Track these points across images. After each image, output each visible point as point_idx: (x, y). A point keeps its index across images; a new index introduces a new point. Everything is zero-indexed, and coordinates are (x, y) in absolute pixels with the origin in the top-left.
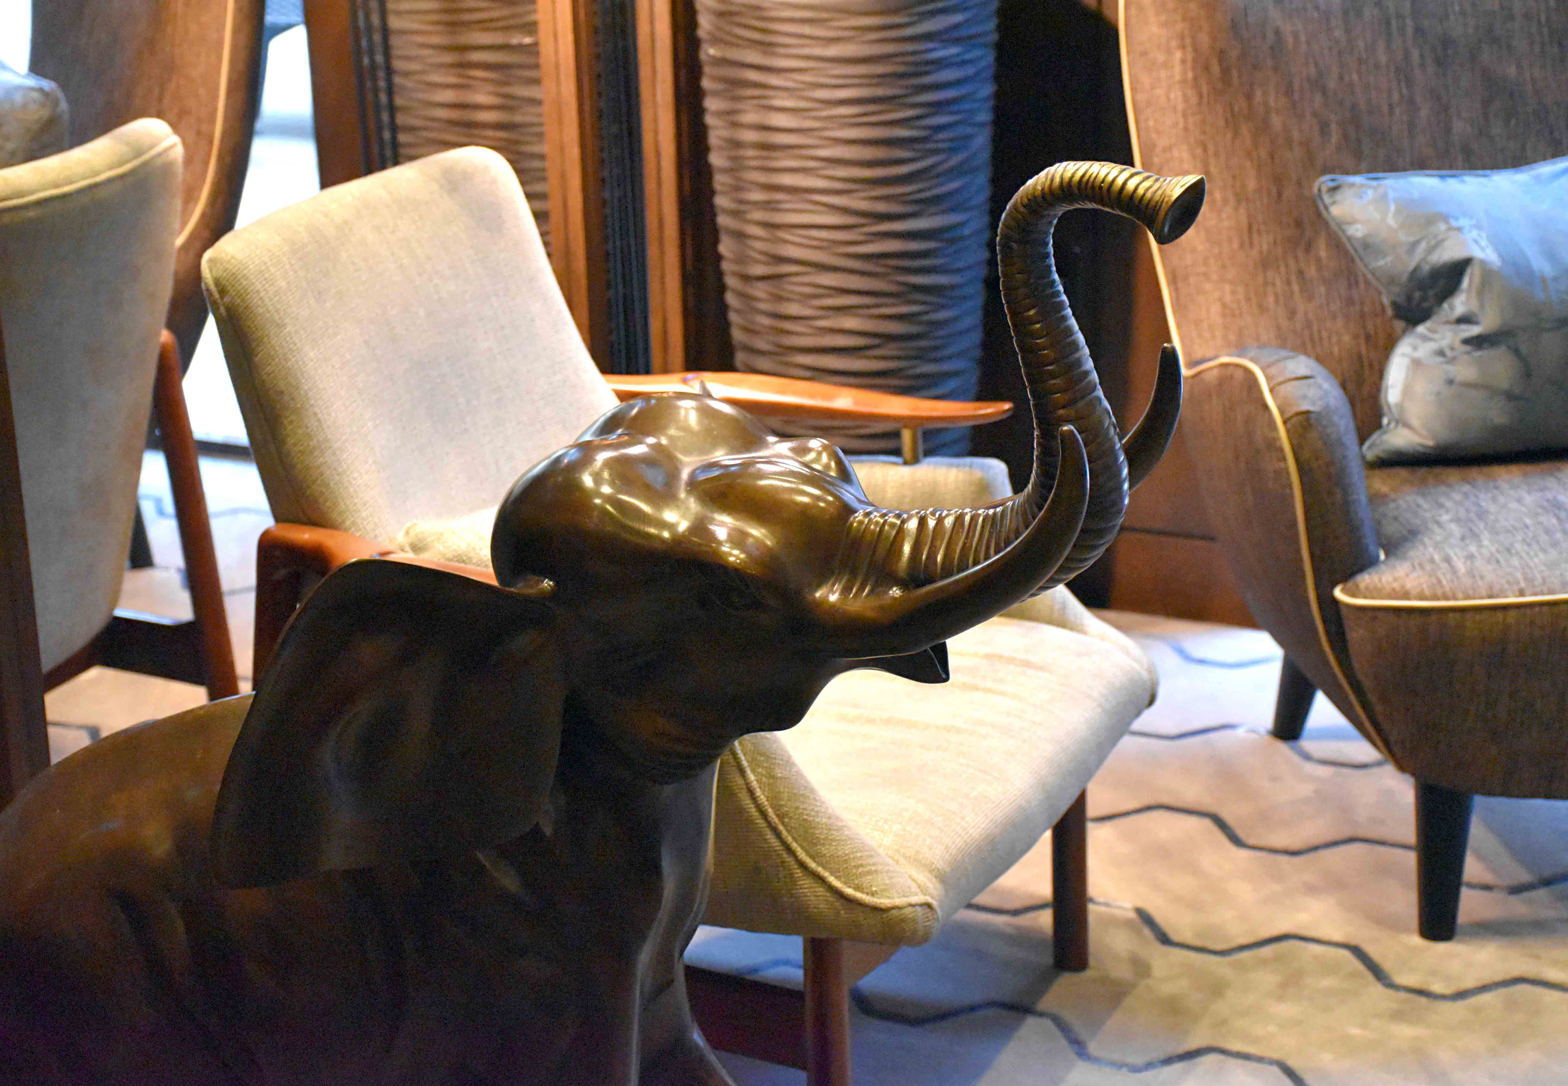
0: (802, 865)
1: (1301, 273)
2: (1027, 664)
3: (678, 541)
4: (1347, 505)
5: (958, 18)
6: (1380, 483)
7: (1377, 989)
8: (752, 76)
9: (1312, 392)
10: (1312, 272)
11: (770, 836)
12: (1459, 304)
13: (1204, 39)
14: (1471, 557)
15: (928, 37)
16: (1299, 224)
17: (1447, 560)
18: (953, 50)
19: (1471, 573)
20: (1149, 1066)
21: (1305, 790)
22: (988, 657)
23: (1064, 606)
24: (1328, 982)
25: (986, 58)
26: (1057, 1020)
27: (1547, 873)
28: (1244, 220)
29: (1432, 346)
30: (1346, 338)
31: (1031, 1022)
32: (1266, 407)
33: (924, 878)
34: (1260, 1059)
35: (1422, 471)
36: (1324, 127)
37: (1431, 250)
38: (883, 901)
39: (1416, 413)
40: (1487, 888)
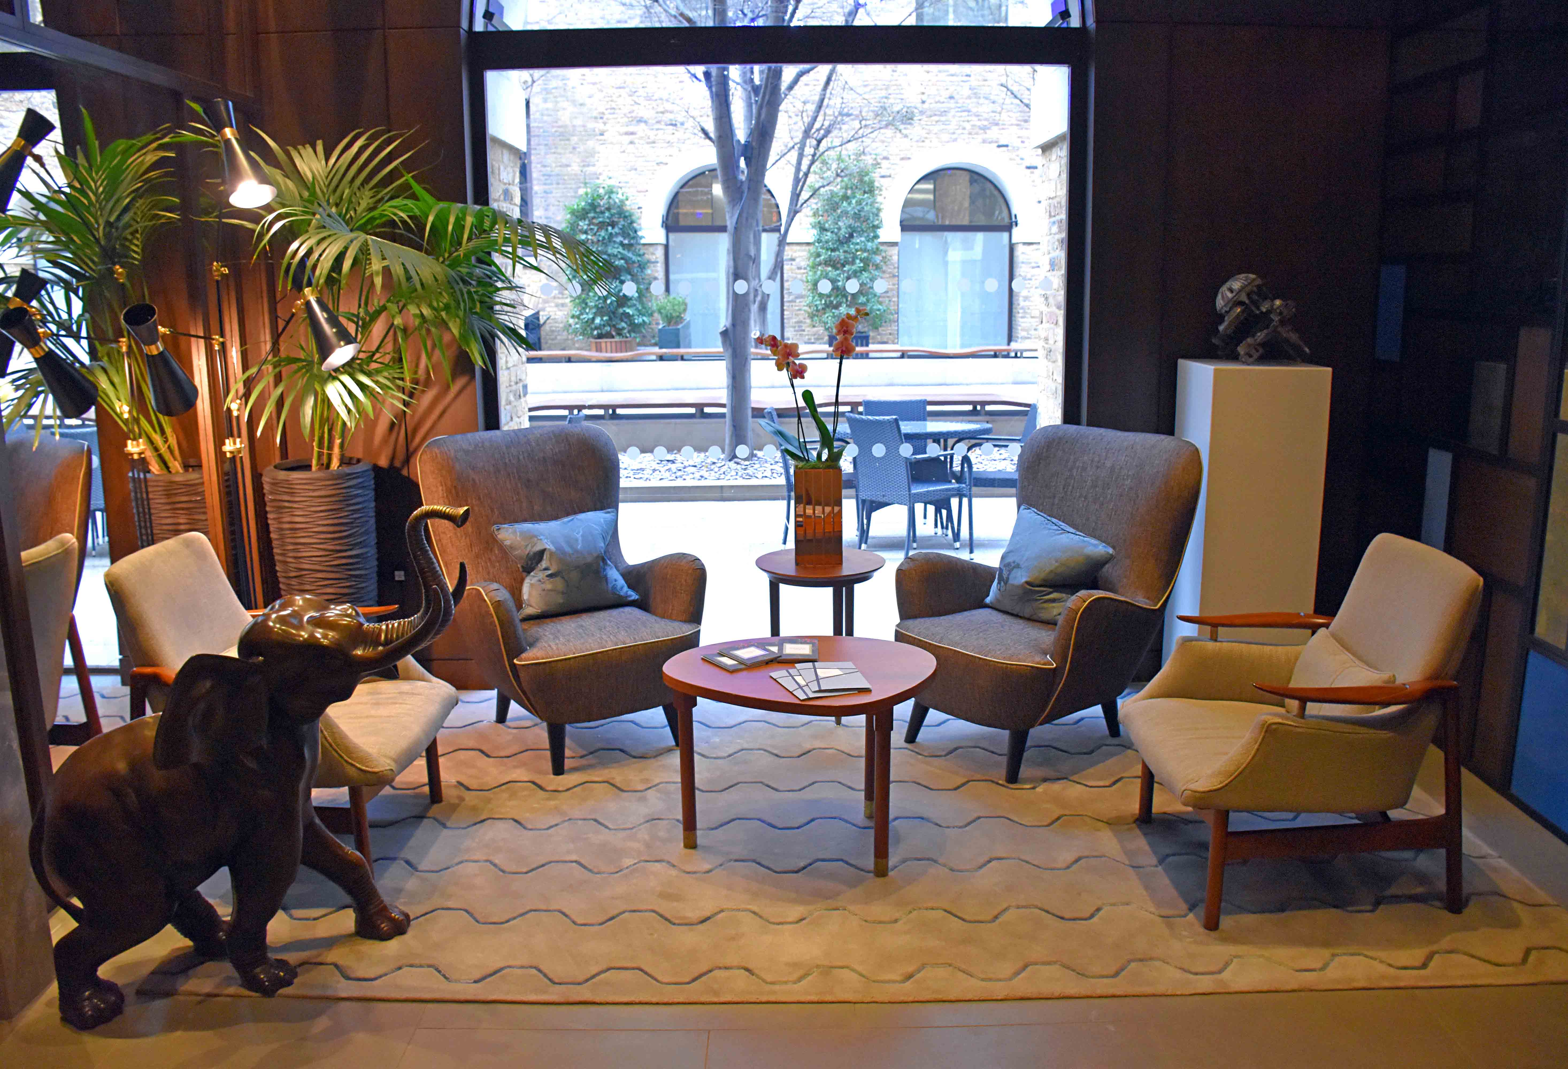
0: (346, 761)
1: (490, 559)
2: (413, 694)
3: (305, 640)
4: (515, 632)
5: (360, 480)
6: (525, 626)
7: (541, 792)
8: (287, 504)
9: (500, 594)
10: (494, 558)
11: (334, 753)
12: (544, 564)
13: (449, 483)
14: (557, 644)
15: (349, 487)
16: (487, 543)
17: (550, 646)
18: (359, 491)
19: (558, 649)
20: (469, 827)
21: (510, 737)
22: (399, 693)
23: (423, 674)
24: (525, 793)
25: (372, 494)
26: (435, 819)
27: (592, 750)
28: (469, 543)
29: (536, 579)
30: (508, 580)
31: (425, 820)
32: (485, 601)
33: (388, 761)
34: (506, 819)
35: (538, 621)
36: (492, 510)
37: (532, 547)
38: (376, 770)
39: (533, 602)
40: (573, 757)
